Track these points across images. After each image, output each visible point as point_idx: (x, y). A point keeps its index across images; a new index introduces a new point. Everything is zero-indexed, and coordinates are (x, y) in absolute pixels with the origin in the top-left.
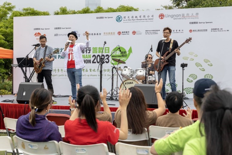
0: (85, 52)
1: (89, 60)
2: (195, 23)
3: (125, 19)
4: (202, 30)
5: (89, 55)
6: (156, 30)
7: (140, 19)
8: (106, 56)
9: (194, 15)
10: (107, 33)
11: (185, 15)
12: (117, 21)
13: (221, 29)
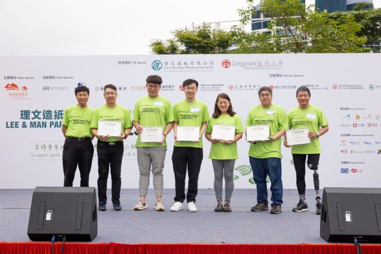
2: (278, 75)
3: (166, 66)
4: (288, 87)
6: (218, 85)
7: (192, 66)
9: (277, 63)
10: (136, 87)
11: (263, 64)
12: (153, 68)
13: (317, 86)
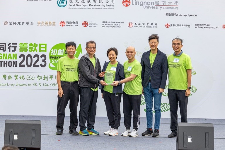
0: (7, 50)
1: (14, 62)
2: (173, 15)
3: (71, 4)
4: (183, 25)
5: (13, 54)
6: (118, 22)
7: (95, 4)
8: (42, 56)
9: (173, 4)
10: (43, 23)
11: (160, 4)
12: (59, 5)
13: (208, 25)
